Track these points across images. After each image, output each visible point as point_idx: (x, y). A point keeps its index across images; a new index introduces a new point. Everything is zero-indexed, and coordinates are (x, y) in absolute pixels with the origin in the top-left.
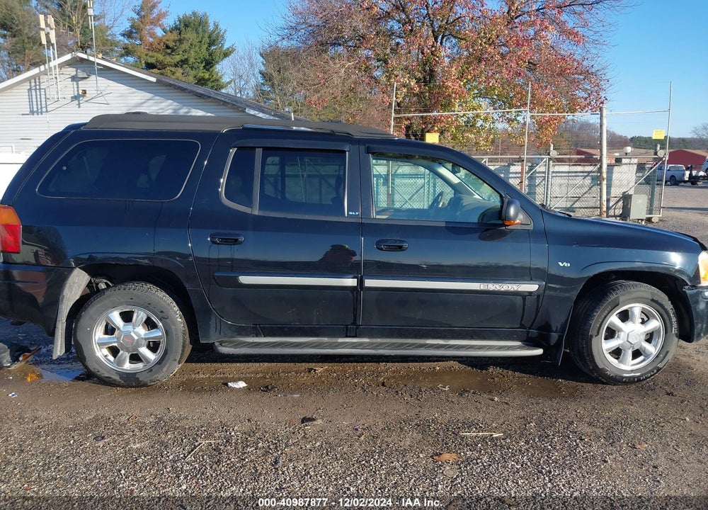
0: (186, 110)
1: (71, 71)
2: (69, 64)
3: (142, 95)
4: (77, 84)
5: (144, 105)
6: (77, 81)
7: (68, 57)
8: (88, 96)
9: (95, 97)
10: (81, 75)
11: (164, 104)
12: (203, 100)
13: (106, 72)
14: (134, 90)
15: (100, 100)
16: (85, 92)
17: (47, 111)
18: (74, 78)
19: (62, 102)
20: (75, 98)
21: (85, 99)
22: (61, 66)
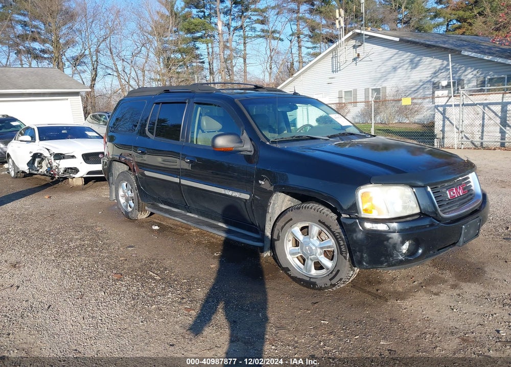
0: (419, 59)
1: (353, 42)
2: (352, 37)
3: (392, 51)
4: (356, 50)
5: (393, 58)
6: (356, 48)
7: (351, 33)
8: (361, 57)
9: (365, 57)
10: (358, 44)
11: (405, 56)
12: (430, 49)
13: (371, 39)
14: (387, 49)
15: (367, 59)
16: (359, 55)
17: (340, 70)
18: (354, 47)
19: (348, 63)
20: (355, 59)
21: (360, 59)
22: (347, 40)
